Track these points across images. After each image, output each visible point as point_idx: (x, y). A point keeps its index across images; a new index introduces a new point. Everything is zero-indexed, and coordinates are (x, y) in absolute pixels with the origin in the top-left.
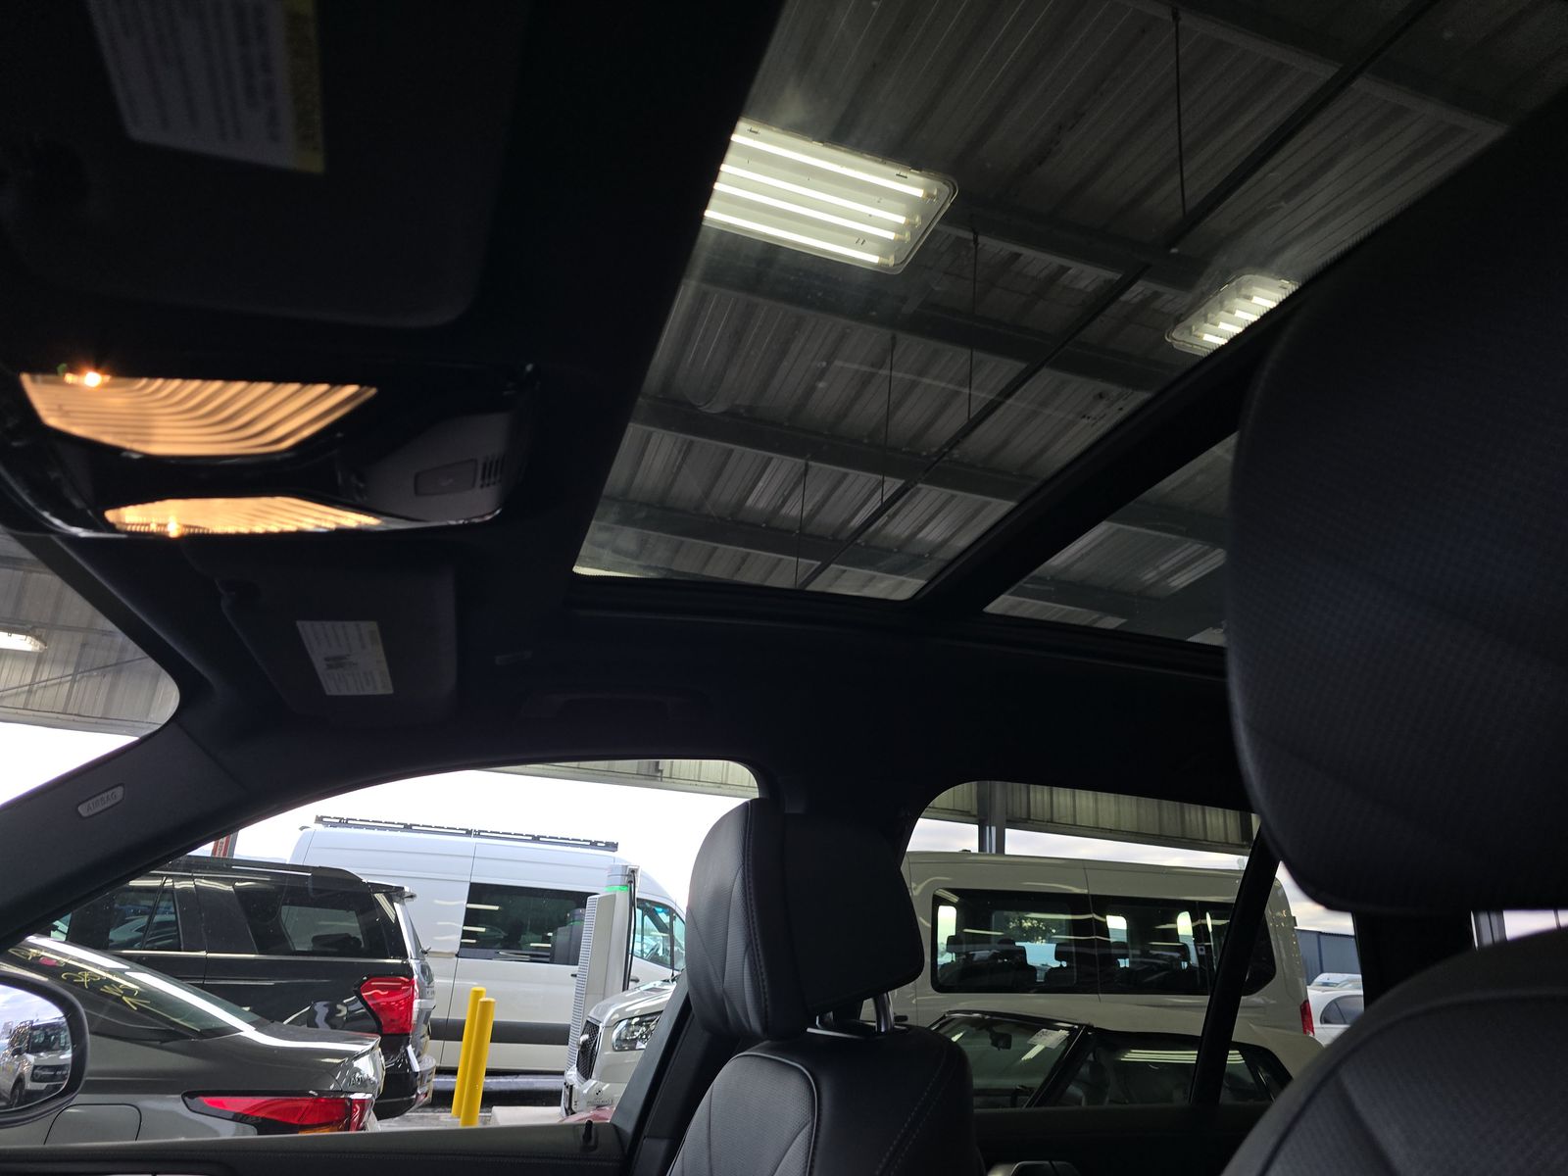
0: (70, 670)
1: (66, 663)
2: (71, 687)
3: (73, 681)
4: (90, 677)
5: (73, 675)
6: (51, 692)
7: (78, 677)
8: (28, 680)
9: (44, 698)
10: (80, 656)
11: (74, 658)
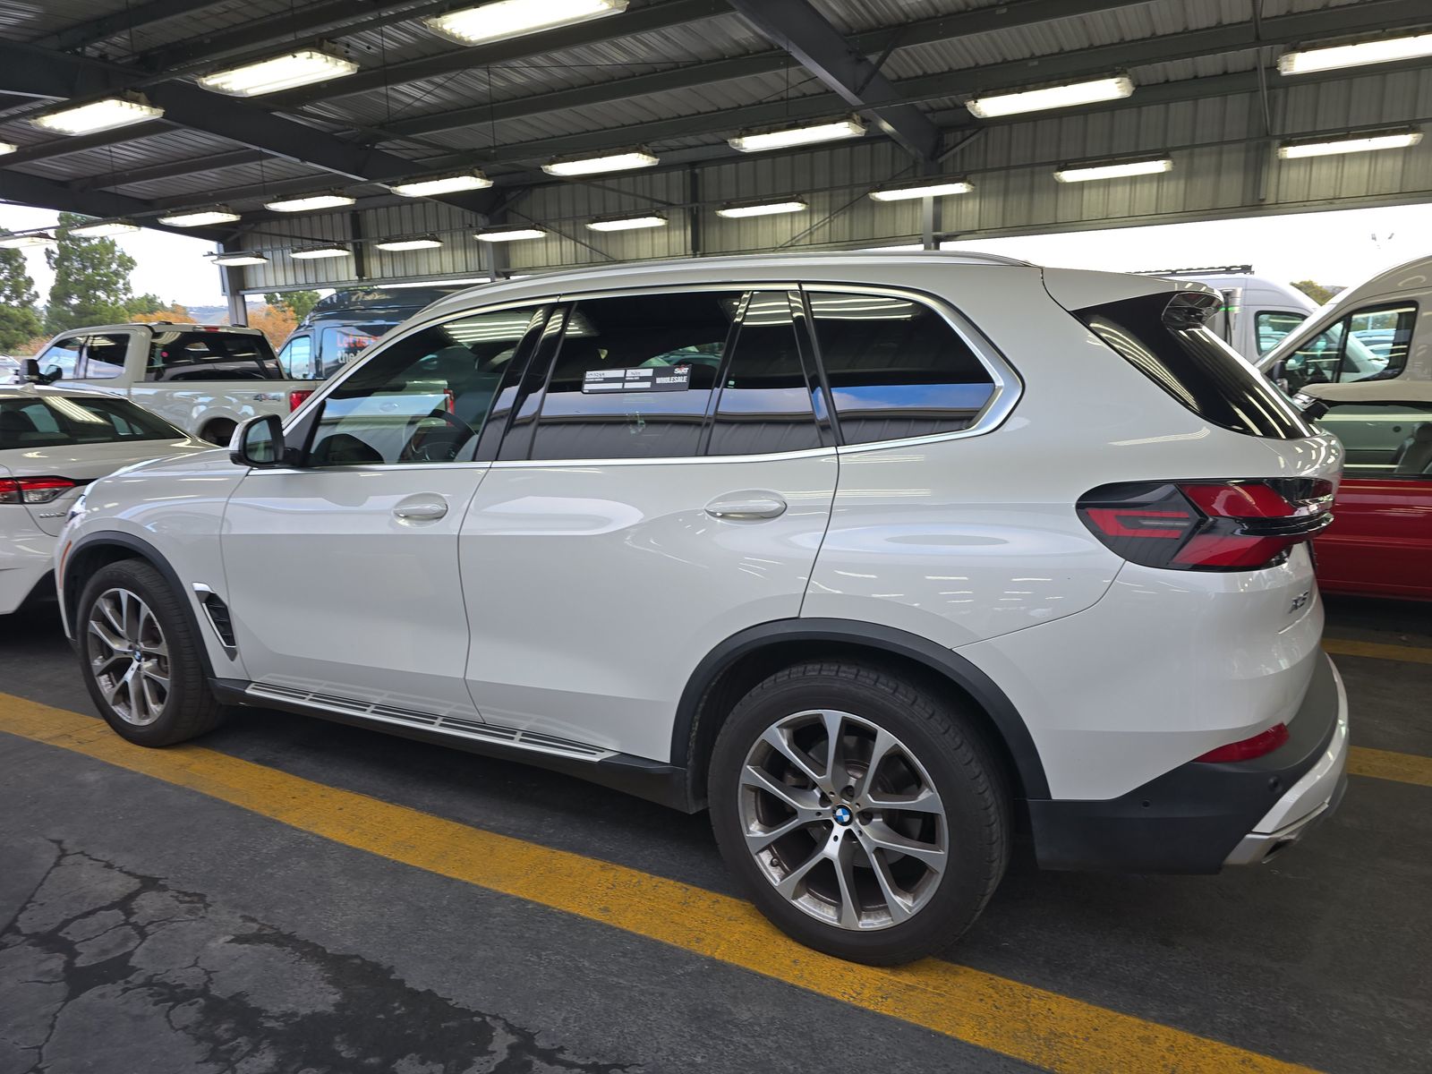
0: (827, 215)
1: (824, 211)
2: (830, 225)
3: (831, 221)
4: (838, 216)
5: (830, 217)
6: (821, 231)
7: (832, 218)
8: (808, 227)
9: (818, 236)
10: (831, 202)
11: (827, 206)
